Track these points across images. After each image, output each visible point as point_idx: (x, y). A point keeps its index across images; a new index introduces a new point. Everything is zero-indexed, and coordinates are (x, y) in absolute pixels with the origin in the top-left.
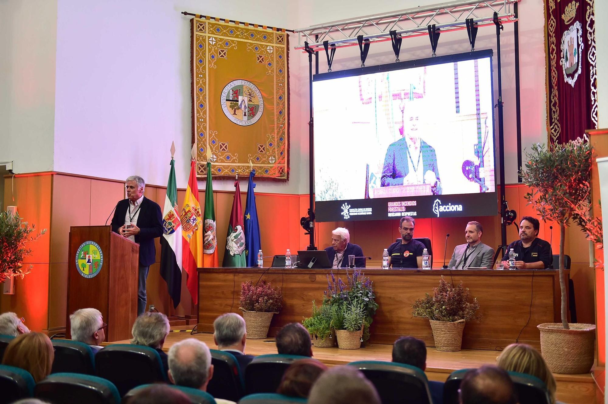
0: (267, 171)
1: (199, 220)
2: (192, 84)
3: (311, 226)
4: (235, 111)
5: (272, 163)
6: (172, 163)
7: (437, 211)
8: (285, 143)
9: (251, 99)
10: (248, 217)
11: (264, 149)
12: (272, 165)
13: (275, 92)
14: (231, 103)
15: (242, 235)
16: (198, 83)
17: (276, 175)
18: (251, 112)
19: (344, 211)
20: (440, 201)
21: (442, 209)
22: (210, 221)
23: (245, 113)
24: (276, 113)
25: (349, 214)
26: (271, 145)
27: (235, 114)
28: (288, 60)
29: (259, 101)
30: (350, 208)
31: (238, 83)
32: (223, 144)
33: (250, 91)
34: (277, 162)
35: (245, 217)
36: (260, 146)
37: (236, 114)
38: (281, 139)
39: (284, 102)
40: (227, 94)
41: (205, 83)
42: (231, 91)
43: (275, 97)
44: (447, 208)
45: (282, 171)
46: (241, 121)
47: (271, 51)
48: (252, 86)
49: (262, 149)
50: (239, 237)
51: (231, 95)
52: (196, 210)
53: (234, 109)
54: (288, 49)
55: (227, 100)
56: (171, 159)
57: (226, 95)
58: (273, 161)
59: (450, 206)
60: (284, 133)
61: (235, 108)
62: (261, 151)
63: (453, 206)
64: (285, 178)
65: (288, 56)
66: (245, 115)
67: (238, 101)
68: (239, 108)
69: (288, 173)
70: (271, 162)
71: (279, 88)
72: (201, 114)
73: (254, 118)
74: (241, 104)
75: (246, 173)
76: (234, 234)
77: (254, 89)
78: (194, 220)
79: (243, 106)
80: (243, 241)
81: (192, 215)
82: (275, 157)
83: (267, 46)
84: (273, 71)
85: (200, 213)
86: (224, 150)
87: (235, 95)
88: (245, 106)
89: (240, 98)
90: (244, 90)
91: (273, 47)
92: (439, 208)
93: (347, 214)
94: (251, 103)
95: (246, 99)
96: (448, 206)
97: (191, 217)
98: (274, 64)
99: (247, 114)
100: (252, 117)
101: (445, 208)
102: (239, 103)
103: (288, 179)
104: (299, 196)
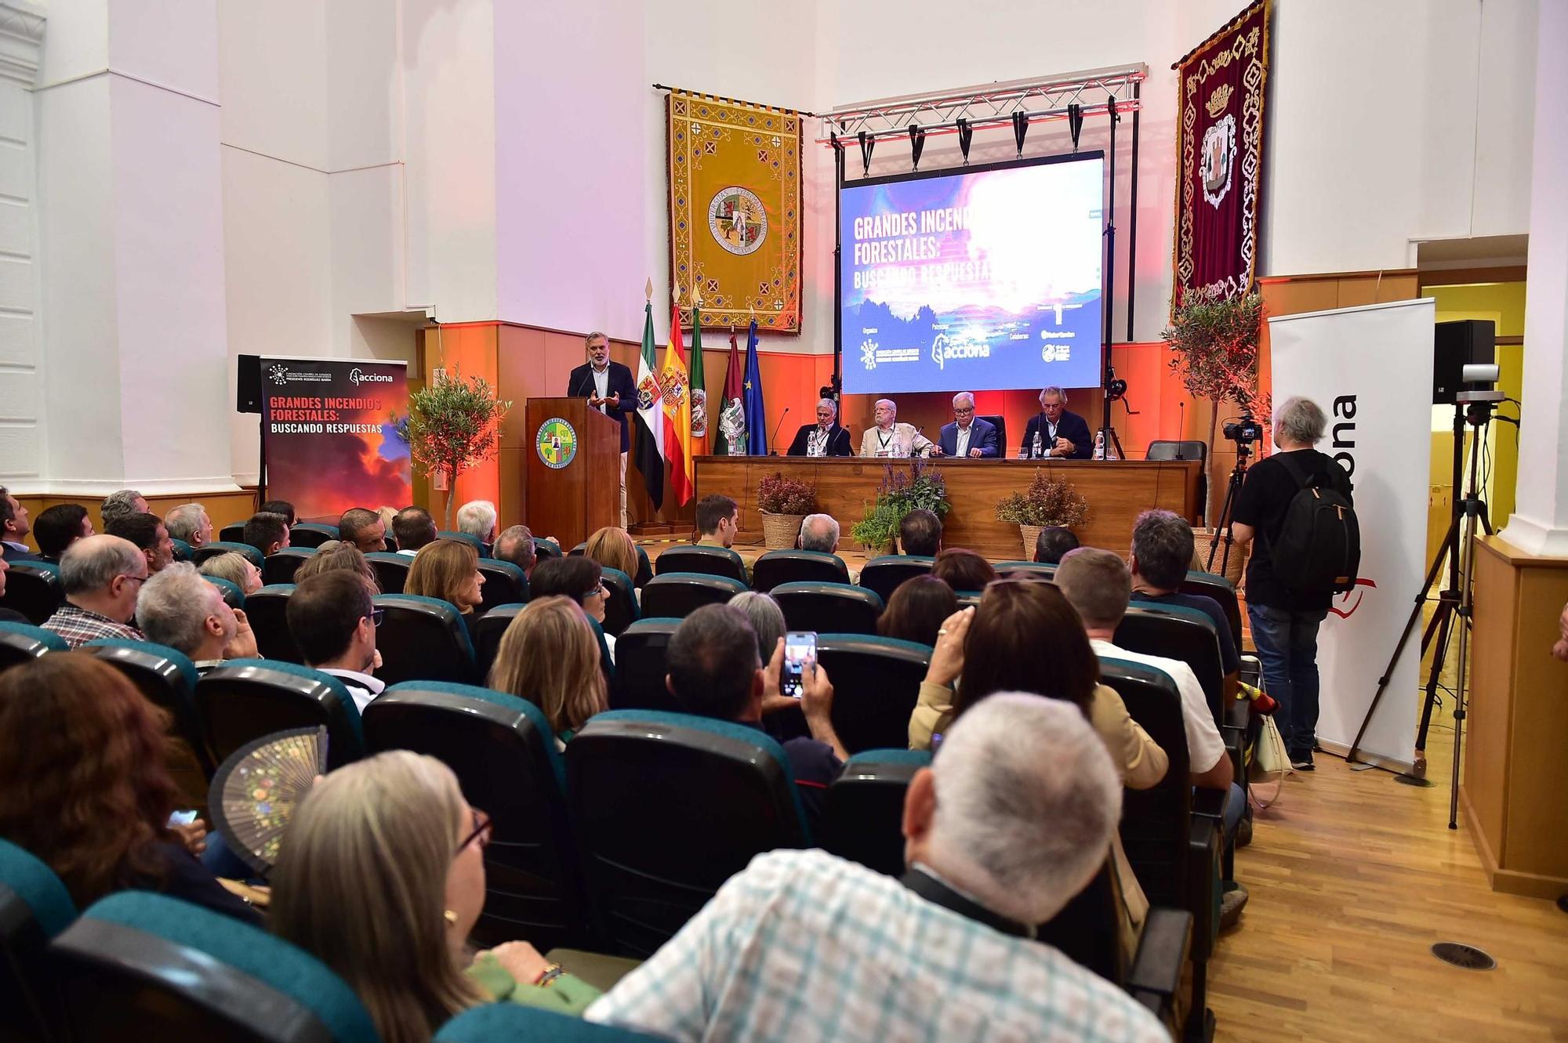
0: (771, 321)
1: (685, 389)
2: (669, 192)
4: (728, 233)
5: (779, 308)
6: (648, 309)
8: (796, 281)
9: (749, 216)
10: (749, 385)
11: (767, 289)
12: (778, 312)
13: (783, 205)
14: (723, 222)
15: (741, 411)
16: (676, 192)
17: (784, 326)
18: (749, 235)
22: (698, 391)
23: (742, 236)
24: (784, 235)
26: (777, 283)
27: (728, 237)
28: (801, 157)
29: (760, 218)
31: (732, 192)
32: (713, 282)
33: (748, 204)
34: (786, 308)
35: (744, 386)
36: (762, 284)
37: (730, 238)
38: (791, 275)
39: (796, 220)
40: (716, 207)
41: (686, 192)
42: (723, 203)
43: (783, 213)
45: (792, 320)
46: (737, 248)
47: (778, 144)
48: (751, 196)
49: (764, 289)
50: (737, 414)
51: (722, 210)
52: (681, 376)
53: (726, 230)
54: (801, 141)
55: (717, 217)
56: (646, 303)
57: (715, 210)
60: (794, 266)
61: (728, 229)
62: (764, 292)
64: (796, 330)
65: (801, 152)
66: (742, 239)
67: (732, 219)
68: (734, 229)
69: (800, 324)
70: (777, 307)
71: (788, 198)
72: (682, 237)
73: (754, 244)
74: (736, 223)
75: (744, 323)
76: (731, 410)
77: (753, 201)
78: (679, 389)
79: (739, 226)
80: (742, 420)
81: (676, 384)
82: (782, 300)
83: (772, 137)
84: (780, 174)
85: (687, 380)
86: (713, 289)
87: (728, 209)
88: (742, 226)
89: (735, 214)
90: (741, 202)
91: (780, 137)
94: (750, 222)
95: (743, 216)
97: (674, 386)
98: (782, 164)
99: (744, 238)
100: (751, 242)
102: (734, 222)
103: (799, 332)
104: (814, 357)
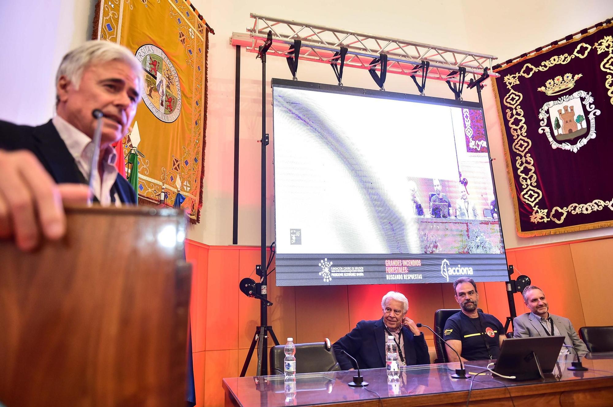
3: (264, 292)
4: (151, 91)
5: (187, 190)
7: (446, 274)
8: (198, 167)
9: (169, 85)
11: (179, 166)
12: (186, 194)
13: (194, 91)
14: (147, 76)
16: (106, 14)
18: (168, 104)
19: (323, 270)
20: (448, 262)
21: (451, 271)
23: (162, 101)
24: (192, 119)
25: (330, 275)
26: (187, 163)
27: (150, 95)
28: (206, 60)
29: (176, 92)
30: (333, 266)
33: (169, 73)
36: (175, 159)
37: (152, 97)
38: (196, 160)
39: (200, 111)
40: (143, 58)
41: (117, 20)
42: (148, 57)
43: (192, 98)
44: (456, 271)
45: (194, 206)
46: (158, 111)
47: (193, 37)
48: (172, 67)
49: (176, 165)
51: (148, 64)
53: (150, 87)
54: (207, 47)
58: (189, 189)
59: (460, 268)
60: (198, 153)
61: (152, 87)
62: (176, 168)
63: (462, 268)
64: (196, 218)
65: (206, 56)
66: (162, 104)
67: (156, 78)
68: (157, 90)
69: (198, 212)
70: (185, 188)
71: (197, 88)
73: (171, 115)
74: (159, 85)
75: (158, 197)
77: (173, 73)
79: (161, 90)
82: (189, 182)
83: (189, 27)
84: (194, 62)
87: (153, 66)
88: (163, 91)
89: (159, 75)
90: (164, 67)
91: (194, 32)
92: (448, 270)
93: (327, 275)
94: (169, 91)
95: (165, 82)
96: (457, 268)
98: (194, 55)
99: (164, 104)
100: (170, 112)
101: (454, 271)
102: (158, 82)
103: (198, 220)
104: (207, 248)
